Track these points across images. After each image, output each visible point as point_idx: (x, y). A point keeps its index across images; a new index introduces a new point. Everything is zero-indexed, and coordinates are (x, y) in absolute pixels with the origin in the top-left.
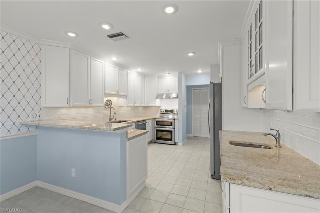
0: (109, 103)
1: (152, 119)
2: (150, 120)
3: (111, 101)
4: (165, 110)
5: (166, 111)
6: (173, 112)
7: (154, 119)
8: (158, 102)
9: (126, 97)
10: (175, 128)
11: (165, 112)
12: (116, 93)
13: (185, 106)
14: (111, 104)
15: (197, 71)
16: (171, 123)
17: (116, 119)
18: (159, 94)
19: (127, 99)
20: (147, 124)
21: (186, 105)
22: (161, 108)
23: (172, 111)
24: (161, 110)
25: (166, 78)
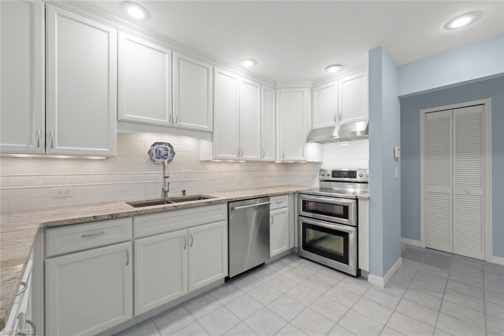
0: (167, 150)
1: (294, 193)
2: (287, 197)
3: (170, 145)
4: (334, 172)
5: (336, 174)
6: (355, 177)
7: (299, 193)
8: (312, 152)
9: (209, 134)
10: (357, 227)
11: (333, 177)
12: (167, 121)
13: (396, 159)
14: (173, 153)
15: (446, 27)
16: (346, 208)
17: (184, 192)
18: (315, 130)
19: (212, 141)
20: (271, 207)
21: (398, 154)
22: (322, 168)
23: (352, 174)
24: (321, 170)
25: (331, 84)
